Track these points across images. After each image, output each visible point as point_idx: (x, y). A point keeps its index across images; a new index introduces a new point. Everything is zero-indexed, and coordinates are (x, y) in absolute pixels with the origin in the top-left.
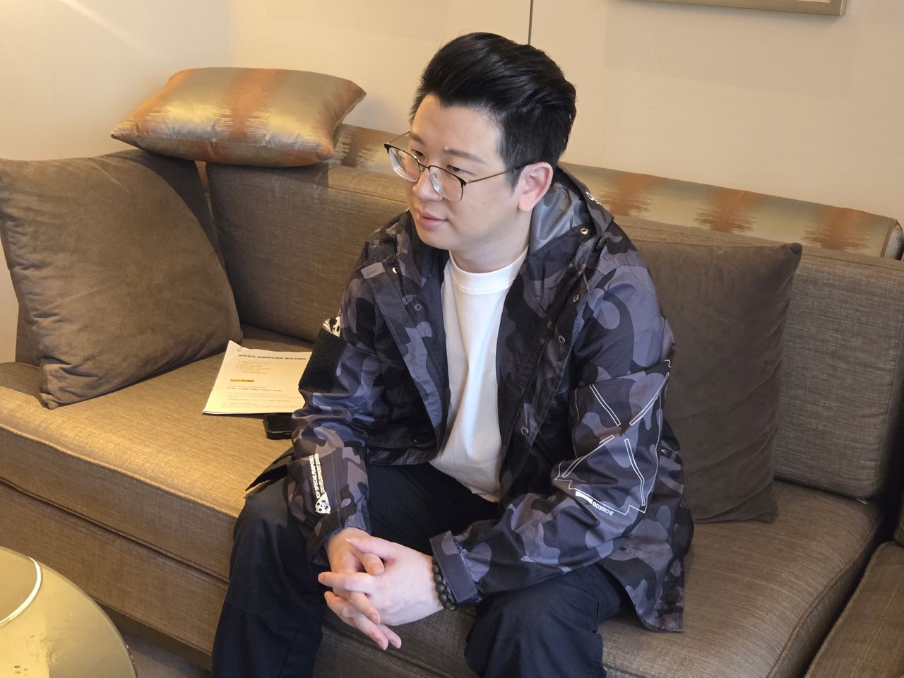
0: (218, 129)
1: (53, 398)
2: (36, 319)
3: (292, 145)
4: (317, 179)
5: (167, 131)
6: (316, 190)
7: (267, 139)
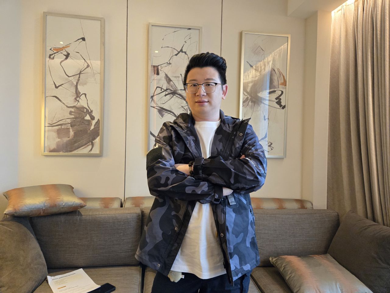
0: (46, 204)
4: (77, 214)
5: (26, 208)
6: (78, 218)
7: (63, 204)
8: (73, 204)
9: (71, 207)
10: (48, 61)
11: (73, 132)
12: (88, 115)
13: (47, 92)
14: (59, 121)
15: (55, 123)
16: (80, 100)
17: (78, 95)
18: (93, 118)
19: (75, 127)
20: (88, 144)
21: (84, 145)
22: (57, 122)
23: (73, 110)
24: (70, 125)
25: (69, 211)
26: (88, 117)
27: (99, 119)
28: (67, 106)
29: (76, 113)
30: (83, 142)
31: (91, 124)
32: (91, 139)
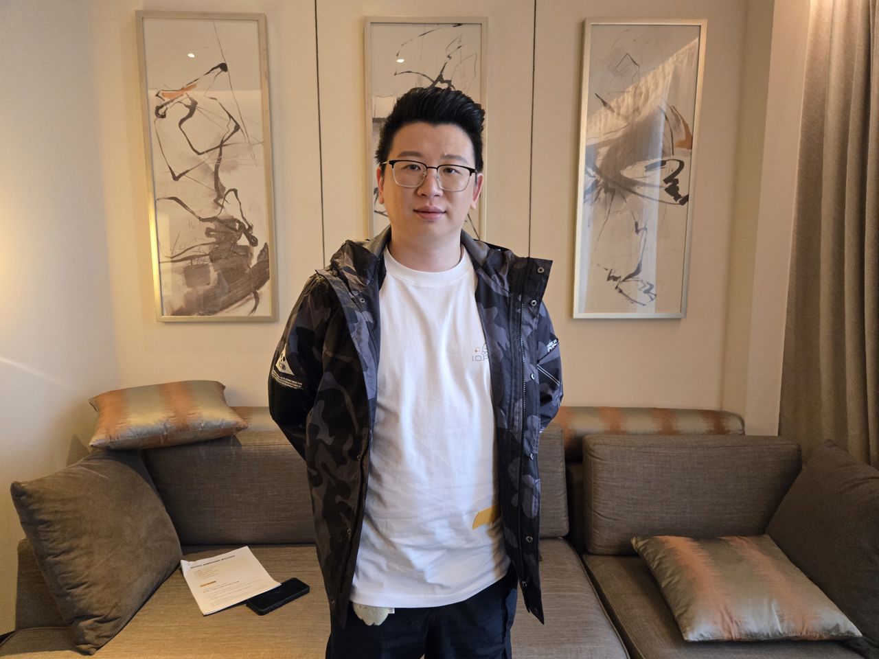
0: (168, 426)
1: (92, 646)
2: (69, 591)
3: (219, 426)
4: (231, 443)
5: (132, 435)
6: (233, 450)
7: (202, 425)
8: (222, 424)
9: (217, 429)
10: (155, 122)
11: (217, 273)
12: (243, 236)
13: (157, 188)
14: (187, 250)
15: (180, 254)
16: (225, 203)
17: (220, 192)
18: (254, 241)
19: (220, 261)
20: (248, 297)
21: (240, 300)
22: (183, 253)
23: (212, 225)
24: (208, 257)
25: (213, 438)
26: (243, 241)
27: (266, 244)
28: (199, 218)
29: (219, 232)
30: (237, 292)
31: (252, 254)
32: (253, 285)
